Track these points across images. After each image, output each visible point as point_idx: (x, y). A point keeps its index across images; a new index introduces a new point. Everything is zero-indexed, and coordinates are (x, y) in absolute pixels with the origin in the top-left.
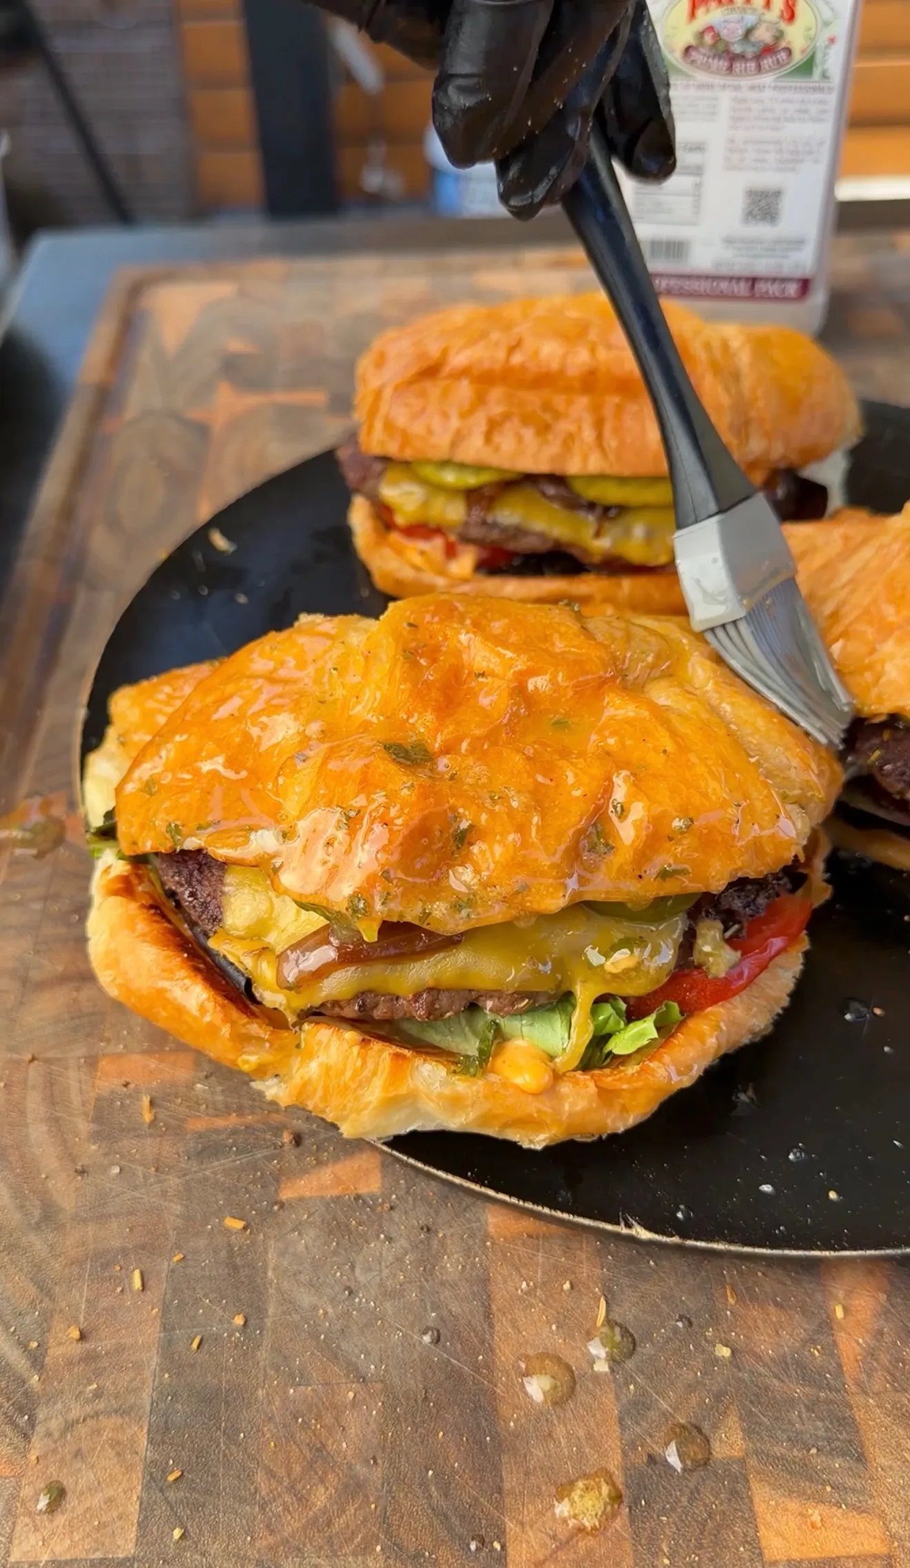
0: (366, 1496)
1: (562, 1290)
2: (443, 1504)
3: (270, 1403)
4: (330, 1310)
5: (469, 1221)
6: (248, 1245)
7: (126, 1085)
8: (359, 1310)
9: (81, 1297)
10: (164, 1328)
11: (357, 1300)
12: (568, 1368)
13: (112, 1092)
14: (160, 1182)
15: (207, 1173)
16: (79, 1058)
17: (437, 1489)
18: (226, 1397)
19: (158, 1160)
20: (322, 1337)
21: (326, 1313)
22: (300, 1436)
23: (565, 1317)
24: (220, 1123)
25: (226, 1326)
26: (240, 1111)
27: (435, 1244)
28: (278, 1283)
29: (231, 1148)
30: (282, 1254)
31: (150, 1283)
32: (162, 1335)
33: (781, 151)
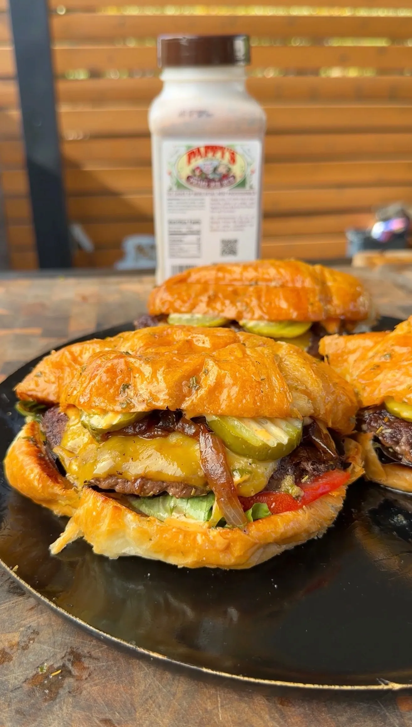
33: (235, 222)
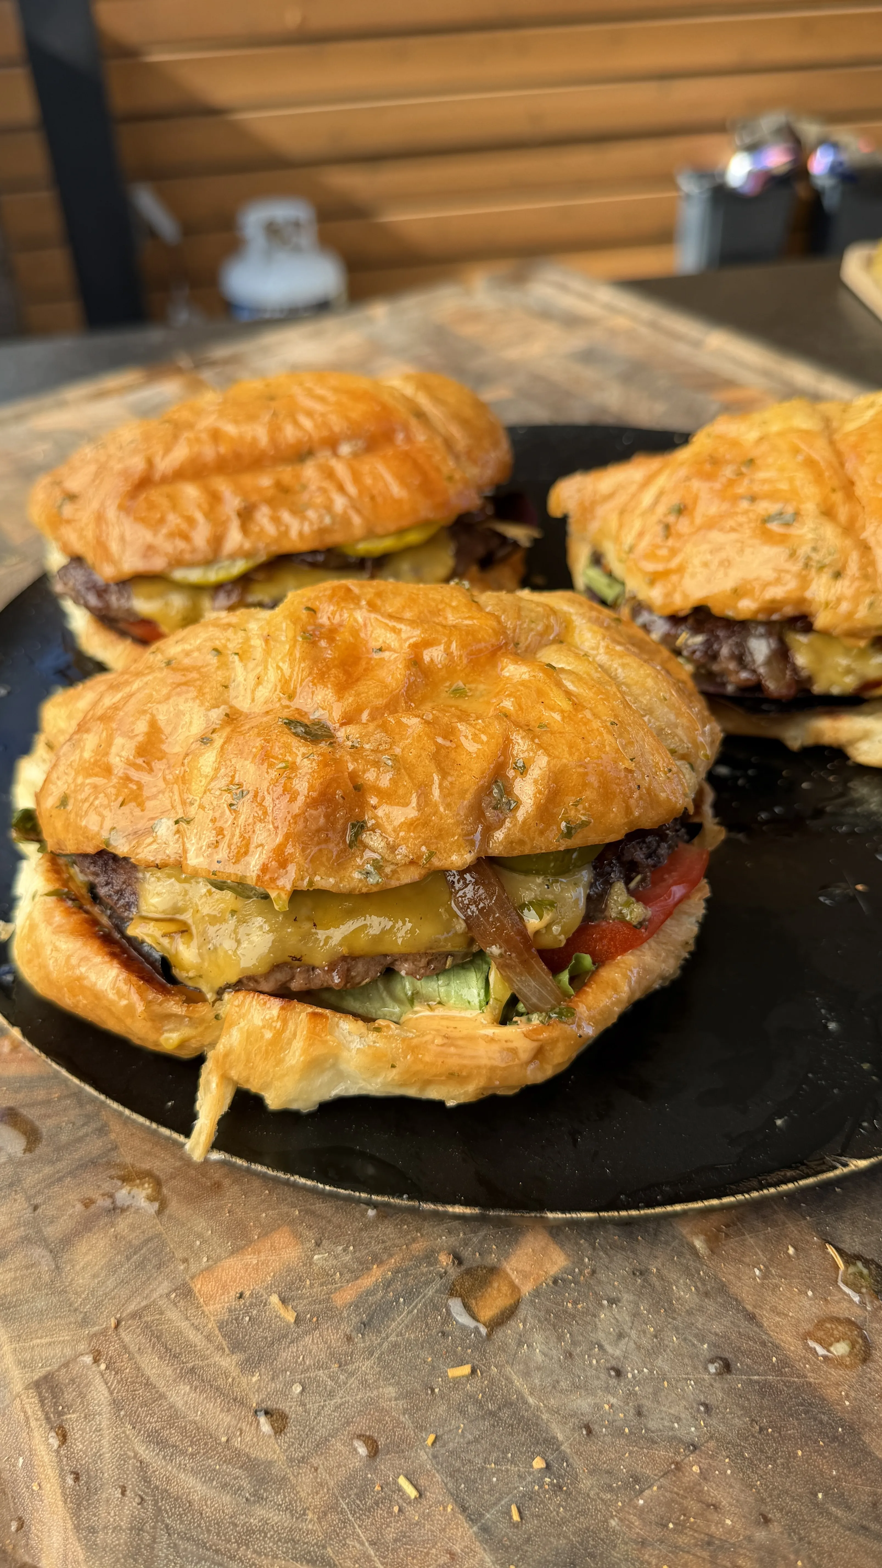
0: (785, 1558)
1: (789, 1255)
2: (854, 1517)
3: (630, 1528)
4: (613, 1400)
5: (667, 1243)
6: (487, 1386)
7: (241, 1296)
8: (639, 1383)
9: (362, 1544)
10: (471, 1520)
11: (630, 1375)
12: (849, 1322)
13: (230, 1311)
14: (352, 1374)
15: (393, 1338)
16: (168, 1295)
17: (836, 1506)
18: (586, 1550)
19: (332, 1354)
20: (627, 1430)
21: (611, 1406)
22: (682, 1540)
23: (810, 1279)
24: (367, 1282)
25: (529, 1479)
26: (377, 1259)
27: (654, 1280)
28: (545, 1406)
29: (397, 1302)
30: (526, 1374)
31: (422, 1482)
32: (475, 1529)
